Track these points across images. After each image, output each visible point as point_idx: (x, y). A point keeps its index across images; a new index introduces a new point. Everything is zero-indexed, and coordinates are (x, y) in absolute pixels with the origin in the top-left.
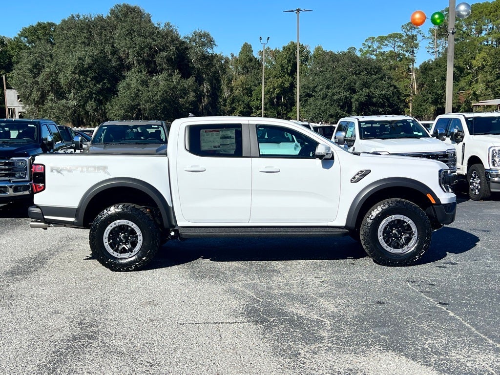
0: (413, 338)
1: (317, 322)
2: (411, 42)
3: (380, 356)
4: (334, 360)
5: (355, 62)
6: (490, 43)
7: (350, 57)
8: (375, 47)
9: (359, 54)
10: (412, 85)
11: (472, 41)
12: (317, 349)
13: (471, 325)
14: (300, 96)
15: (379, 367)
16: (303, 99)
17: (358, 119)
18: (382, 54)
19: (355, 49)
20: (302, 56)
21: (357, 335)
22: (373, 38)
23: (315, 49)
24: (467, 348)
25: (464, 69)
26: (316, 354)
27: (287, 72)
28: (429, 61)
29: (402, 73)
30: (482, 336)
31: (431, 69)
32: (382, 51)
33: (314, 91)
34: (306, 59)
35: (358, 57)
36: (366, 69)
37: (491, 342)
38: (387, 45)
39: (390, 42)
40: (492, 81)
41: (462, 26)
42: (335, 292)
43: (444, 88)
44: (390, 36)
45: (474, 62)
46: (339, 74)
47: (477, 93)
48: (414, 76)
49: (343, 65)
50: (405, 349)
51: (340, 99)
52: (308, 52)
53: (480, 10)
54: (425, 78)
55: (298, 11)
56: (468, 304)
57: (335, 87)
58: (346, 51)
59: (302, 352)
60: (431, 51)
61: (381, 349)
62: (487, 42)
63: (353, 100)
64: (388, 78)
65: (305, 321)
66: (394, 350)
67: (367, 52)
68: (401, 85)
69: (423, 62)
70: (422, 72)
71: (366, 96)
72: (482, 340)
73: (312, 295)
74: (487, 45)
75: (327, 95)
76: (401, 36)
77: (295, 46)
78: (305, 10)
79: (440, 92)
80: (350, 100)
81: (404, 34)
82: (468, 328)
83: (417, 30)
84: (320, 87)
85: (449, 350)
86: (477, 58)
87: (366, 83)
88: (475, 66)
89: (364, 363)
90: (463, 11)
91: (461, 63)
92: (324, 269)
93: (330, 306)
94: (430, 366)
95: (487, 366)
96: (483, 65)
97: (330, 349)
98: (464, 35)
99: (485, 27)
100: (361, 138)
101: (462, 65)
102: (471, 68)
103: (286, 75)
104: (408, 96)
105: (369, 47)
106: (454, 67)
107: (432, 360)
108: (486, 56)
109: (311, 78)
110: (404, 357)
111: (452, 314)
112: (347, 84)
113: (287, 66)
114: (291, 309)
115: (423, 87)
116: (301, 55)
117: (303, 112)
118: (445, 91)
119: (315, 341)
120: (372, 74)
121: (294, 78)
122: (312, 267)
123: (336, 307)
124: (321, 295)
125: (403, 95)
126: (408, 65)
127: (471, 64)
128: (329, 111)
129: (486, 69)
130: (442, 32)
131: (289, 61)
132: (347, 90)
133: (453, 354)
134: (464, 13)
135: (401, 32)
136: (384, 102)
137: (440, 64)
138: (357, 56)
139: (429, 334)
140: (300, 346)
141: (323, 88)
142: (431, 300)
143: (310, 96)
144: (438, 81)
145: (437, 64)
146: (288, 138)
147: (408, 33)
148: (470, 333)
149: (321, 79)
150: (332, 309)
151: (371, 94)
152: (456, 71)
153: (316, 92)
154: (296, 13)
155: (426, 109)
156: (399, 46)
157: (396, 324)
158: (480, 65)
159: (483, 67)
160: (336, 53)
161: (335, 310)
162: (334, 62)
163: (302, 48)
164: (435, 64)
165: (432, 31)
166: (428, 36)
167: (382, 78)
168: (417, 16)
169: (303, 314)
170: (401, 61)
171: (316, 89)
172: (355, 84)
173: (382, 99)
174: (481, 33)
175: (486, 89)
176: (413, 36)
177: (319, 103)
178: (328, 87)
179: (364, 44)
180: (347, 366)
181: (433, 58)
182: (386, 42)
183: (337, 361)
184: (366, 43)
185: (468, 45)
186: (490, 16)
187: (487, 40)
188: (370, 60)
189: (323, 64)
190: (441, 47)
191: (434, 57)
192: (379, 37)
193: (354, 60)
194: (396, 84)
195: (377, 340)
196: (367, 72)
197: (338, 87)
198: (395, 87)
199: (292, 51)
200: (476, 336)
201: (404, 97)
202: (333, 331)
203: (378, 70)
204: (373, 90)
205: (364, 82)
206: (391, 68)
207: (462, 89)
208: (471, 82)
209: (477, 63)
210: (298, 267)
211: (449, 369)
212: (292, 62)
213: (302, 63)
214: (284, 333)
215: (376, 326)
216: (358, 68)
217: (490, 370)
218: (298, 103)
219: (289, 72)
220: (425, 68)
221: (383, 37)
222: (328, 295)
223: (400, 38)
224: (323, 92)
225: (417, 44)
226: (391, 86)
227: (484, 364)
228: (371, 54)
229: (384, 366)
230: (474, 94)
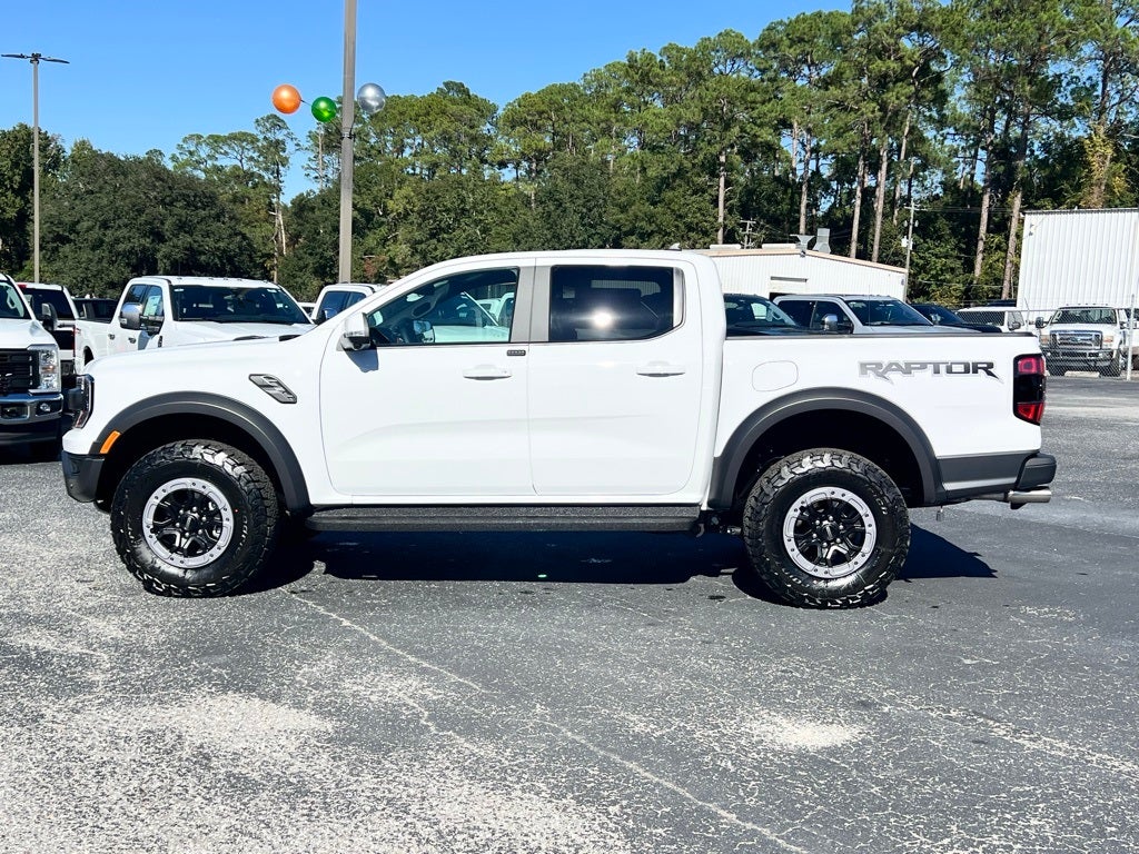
0: (275, 667)
1: (81, 659)
2: (274, 152)
3: (210, 702)
4: (116, 719)
5: (163, 180)
6: (418, 171)
7: (150, 168)
8: (203, 155)
9: (170, 166)
10: (277, 236)
11: (388, 165)
12: (80, 705)
13: (380, 637)
14: (42, 239)
15: (207, 720)
16: (50, 246)
17: (169, 282)
18: (219, 170)
19: (161, 154)
20: (46, 157)
21: (166, 673)
22: (199, 137)
23: (76, 145)
24: (372, 673)
25: (374, 215)
26: (78, 712)
27: (12, 186)
28: (308, 194)
29: (258, 211)
30: (399, 652)
31: (313, 209)
32: (218, 163)
33: (74, 231)
34: (53, 163)
35: (168, 171)
36: (186, 197)
37: (412, 659)
38: (226, 153)
39: (234, 149)
40: (421, 242)
41: (367, 135)
42: (120, 605)
43: (336, 246)
44: (233, 137)
45: (390, 204)
46: (127, 201)
47: (397, 261)
48: (280, 219)
49: (137, 184)
50: (259, 685)
51: (130, 252)
52: (60, 150)
53: (402, 109)
54: (302, 225)
55: (36, 57)
56: (376, 605)
57: (119, 226)
58: (142, 155)
59: (48, 713)
60: (314, 174)
61: (213, 690)
62: (414, 169)
63: (159, 256)
64: (231, 219)
65: (55, 659)
66: (238, 690)
67: (187, 163)
68: (256, 235)
69: (298, 194)
70: (295, 214)
71: (186, 249)
72: (398, 657)
73: (70, 612)
74: (414, 174)
75: (102, 242)
76: (254, 140)
77: (30, 134)
78: (52, 58)
79: (330, 253)
80: (153, 255)
81: (261, 137)
82: (375, 642)
83: (285, 132)
84: (85, 224)
85: (340, 679)
86: (396, 196)
87: (185, 223)
88: (392, 212)
89: (178, 718)
90: (372, 100)
91: (368, 202)
92: (98, 565)
93: (110, 629)
94: (304, 708)
95: (405, 697)
96: (405, 209)
97: (110, 701)
98: (373, 152)
99: (410, 141)
100: (175, 319)
101: (369, 206)
102: (386, 214)
103: (9, 193)
104: (270, 256)
105: (191, 153)
106: (354, 206)
107: (310, 698)
108: (412, 194)
109: (66, 203)
110: (257, 700)
111: (346, 623)
112: (147, 223)
113: (11, 173)
114: (24, 641)
115: (297, 242)
116: (42, 154)
117: (48, 274)
118: (338, 253)
119: (75, 691)
120: (197, 208)
121: (27, 201)
122: (71, 563)
123: (123, 629)
124: (90, 612)
125: (259, 254)
126: (268, 197)
127: (385, 207)
128: (108, 275)
129: (413, 217)
130: (331, 141)
131: (16, 165)
132: (145, 235)
133: (347, 686)
134: (374, 104)
135: (255, 132)
136: (223, 265)
137: (329, 200)
138: (165, 169)
139: (304, 657)
140: (44, 703)
141: (93, 227)
142: (310, 603)
143: (64, 240)
144: (325, 232)
145: (323, 201)
146: (16, 309)
147: (269, 135)
148: (377, 649)
149: (89, 207)
150: (115, 633)
151: (195, 245)
152: (359, 217)
153: (78, 233)
154: (31, 62)
155: (303, 283)
156: (251, 159)
157: (242, 648)
158: (401, 210)
159: (407, 214)
160: (123, 159)
161: (121, 635)
162: (116, 175)
163: (46, 141)
164: (319, 201)
165: (313, 136)
166: (307, 145)
167: (218, 217)
168: (285, 94)
169: (49, 647)
170: (255, 189)
171: (78, 227)
172: (163, 223)
173: (219, 258)
174: (403, 151)
175: (412, 255)
176: (278, 142)
177: (84, 256)
178: (105, 225)
179: (180, 147)
180: (145, 726)
181: (317, 188)
182: (226, 148)
183: (122, 721)
184: (185, 146)
185: (380, 172)
186: (419, 123)
187: (414, 164)
188: (193, 179)
189: (93, 177)
190: (330, 170)
191: (319, 186)
192: (211, 137)
193: (159, 174)
194: (246, 231)
195: (205, 676)
196: (188, 203)
197: (126, 226)
198: (244, 237)
199: (22, 143)
200: (388, 653)
201: (261, 257)
202: (115, 671)
203: (209, 200)
204: (199, 239)
205: (180, 221)
206: (235, 199)
207: (369, 252)
208: (386, 240)
209: (396, 205)
210: (38, 565)
211: (339, 710)
212: (22, 167)
213: (45, 172)
214: (8, 683)
215: (204, 655)
216: (168, 192)
217: (411, 702)
218: (37, 254)
219: (15, 187)
220: (302, 206)
221: (218, 137)
222: (104, 611)
223: (252, 142)
224: (96, 234)
225: (287, 159)
226: (236, 234)
227: (401, 694)
228: (195, 168)
229: (219, 719)
230: (392, 262)
